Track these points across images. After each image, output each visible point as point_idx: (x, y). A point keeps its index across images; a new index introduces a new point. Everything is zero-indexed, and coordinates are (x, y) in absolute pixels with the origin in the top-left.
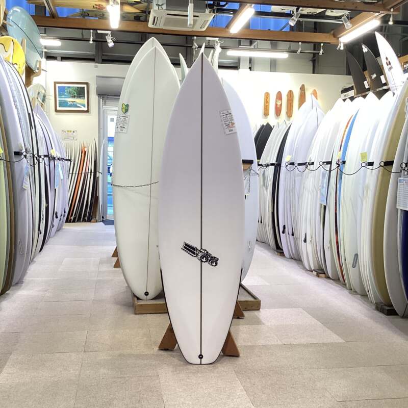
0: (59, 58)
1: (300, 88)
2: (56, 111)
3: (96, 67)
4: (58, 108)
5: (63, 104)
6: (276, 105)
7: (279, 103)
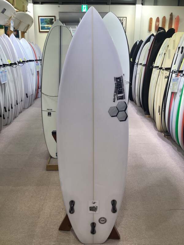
0: (40, 3)
1: (170, 15)
2: (40, 32)
3: (59, 7)
4: (41, 30)
5: (43, 28)
6: (156, 25)
7: (157, 24)
